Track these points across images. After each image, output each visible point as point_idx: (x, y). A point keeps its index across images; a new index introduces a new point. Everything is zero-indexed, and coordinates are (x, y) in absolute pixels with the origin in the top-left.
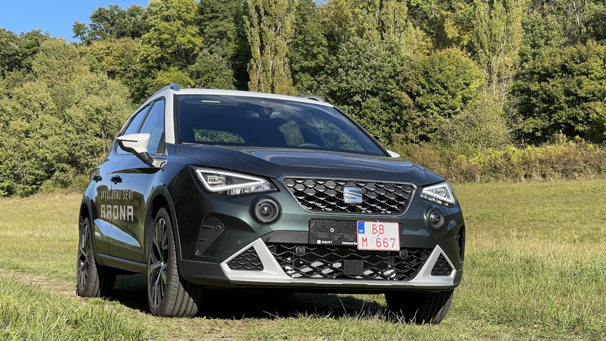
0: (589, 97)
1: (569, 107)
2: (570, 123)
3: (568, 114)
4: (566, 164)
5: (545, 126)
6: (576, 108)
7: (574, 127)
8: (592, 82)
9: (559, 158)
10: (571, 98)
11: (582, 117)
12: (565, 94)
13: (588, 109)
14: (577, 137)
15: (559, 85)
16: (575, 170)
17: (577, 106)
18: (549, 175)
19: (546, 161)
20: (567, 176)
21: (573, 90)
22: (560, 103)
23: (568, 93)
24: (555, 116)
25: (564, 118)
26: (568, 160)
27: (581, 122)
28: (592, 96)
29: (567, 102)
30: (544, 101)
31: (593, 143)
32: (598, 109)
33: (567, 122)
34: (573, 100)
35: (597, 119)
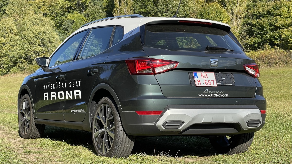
0: (281, 27)
1: (271, 32)
2: (272, 40)
3: (270, 35)
4: (270, 60)
5: (259, 41)
6: (275, 32)
7: (274, 42)
8: (283, 20)
9: (266, 57)
10: (272, 27)
11: (278, 37)
12: (269, 25)
13: (281, 33)
14: (276, 46)
15: (266, 21)
16: (274, 63)
17: (275, 31)
18: (261, 65)
19: (260, 58)
20: (270, 65)
21: (273, 23)
22: (267, 30)
23: (271, 25)
24: (264, 36)
25: (268, 37)
26: (271, 58)
27: (277, 39)
28: (283, 26)
29: (270, 29)
30: (259, 29)
31: (283, 49)
32: (286, 33)
33: (270, 39)
34: (273, 28)
35: (285, 38)
